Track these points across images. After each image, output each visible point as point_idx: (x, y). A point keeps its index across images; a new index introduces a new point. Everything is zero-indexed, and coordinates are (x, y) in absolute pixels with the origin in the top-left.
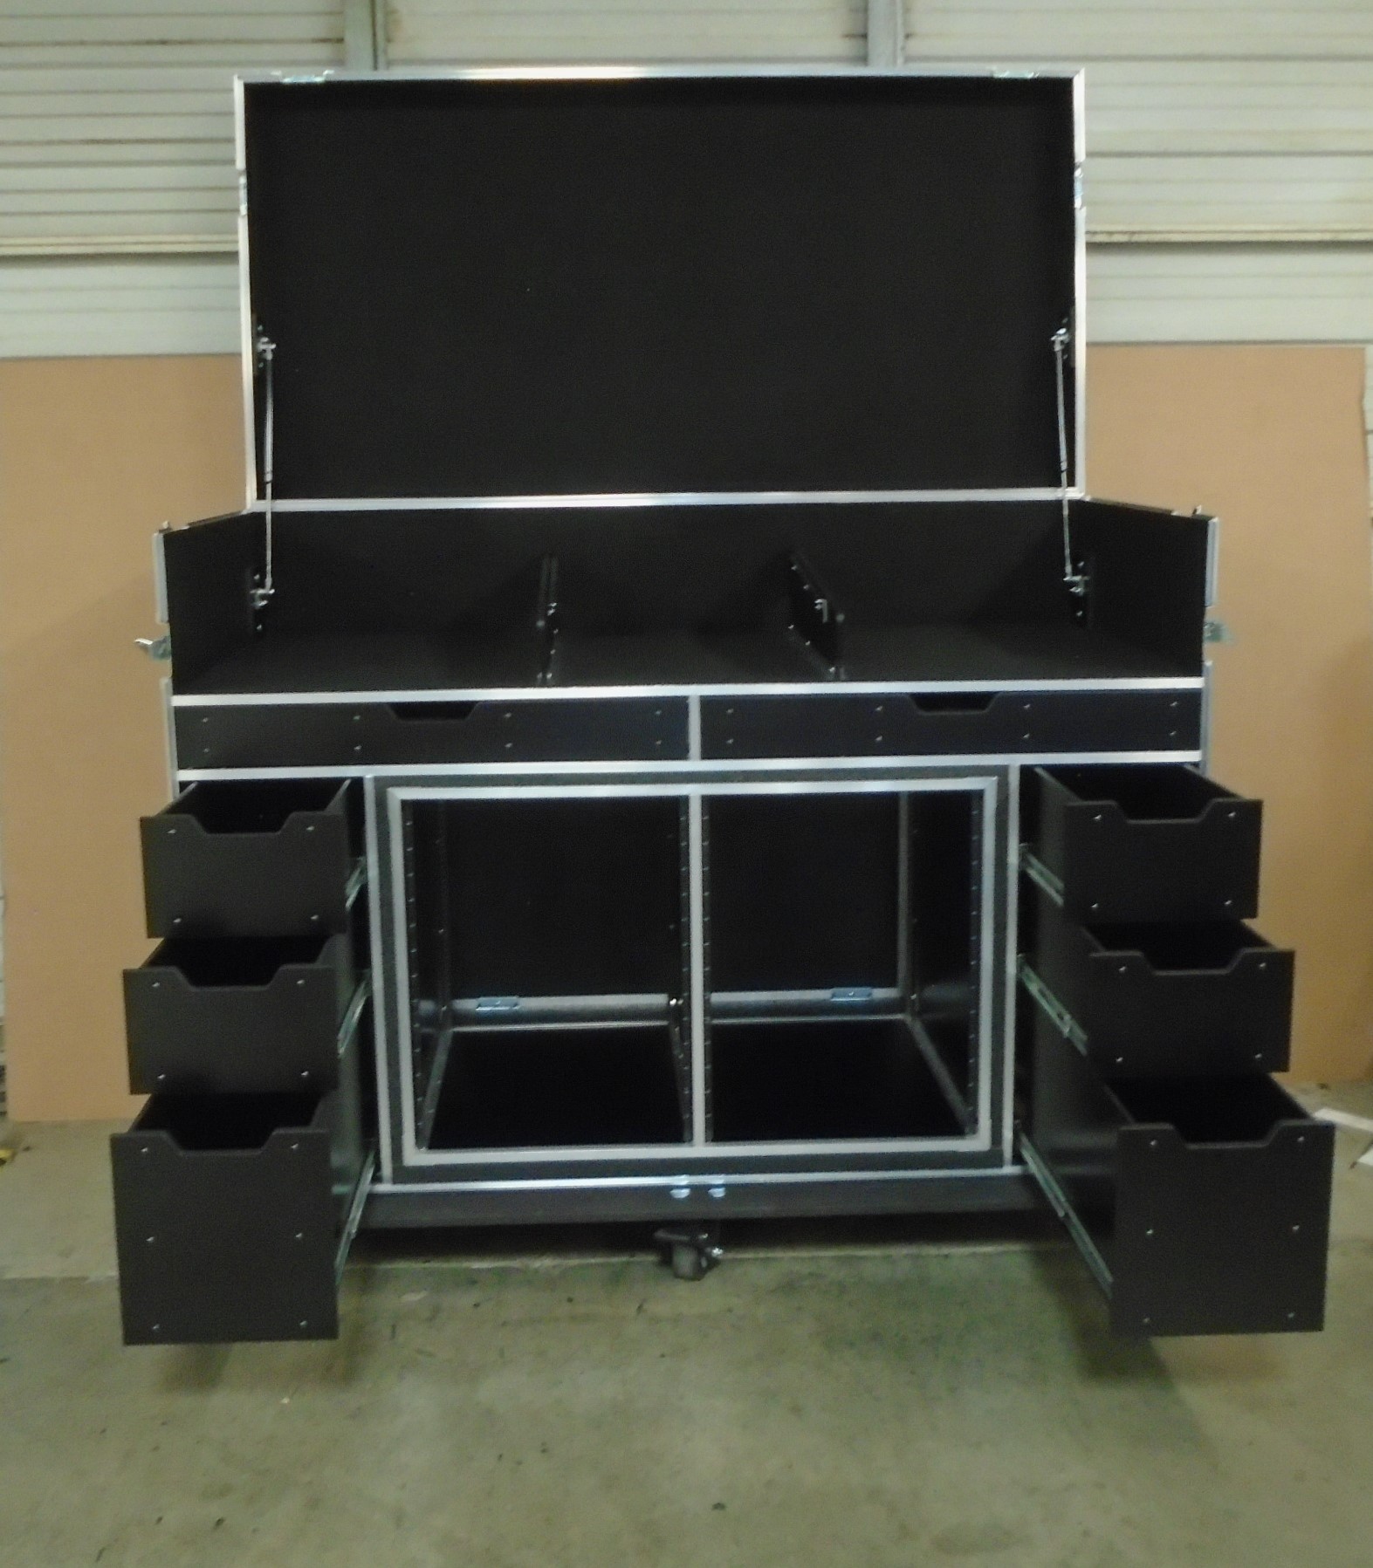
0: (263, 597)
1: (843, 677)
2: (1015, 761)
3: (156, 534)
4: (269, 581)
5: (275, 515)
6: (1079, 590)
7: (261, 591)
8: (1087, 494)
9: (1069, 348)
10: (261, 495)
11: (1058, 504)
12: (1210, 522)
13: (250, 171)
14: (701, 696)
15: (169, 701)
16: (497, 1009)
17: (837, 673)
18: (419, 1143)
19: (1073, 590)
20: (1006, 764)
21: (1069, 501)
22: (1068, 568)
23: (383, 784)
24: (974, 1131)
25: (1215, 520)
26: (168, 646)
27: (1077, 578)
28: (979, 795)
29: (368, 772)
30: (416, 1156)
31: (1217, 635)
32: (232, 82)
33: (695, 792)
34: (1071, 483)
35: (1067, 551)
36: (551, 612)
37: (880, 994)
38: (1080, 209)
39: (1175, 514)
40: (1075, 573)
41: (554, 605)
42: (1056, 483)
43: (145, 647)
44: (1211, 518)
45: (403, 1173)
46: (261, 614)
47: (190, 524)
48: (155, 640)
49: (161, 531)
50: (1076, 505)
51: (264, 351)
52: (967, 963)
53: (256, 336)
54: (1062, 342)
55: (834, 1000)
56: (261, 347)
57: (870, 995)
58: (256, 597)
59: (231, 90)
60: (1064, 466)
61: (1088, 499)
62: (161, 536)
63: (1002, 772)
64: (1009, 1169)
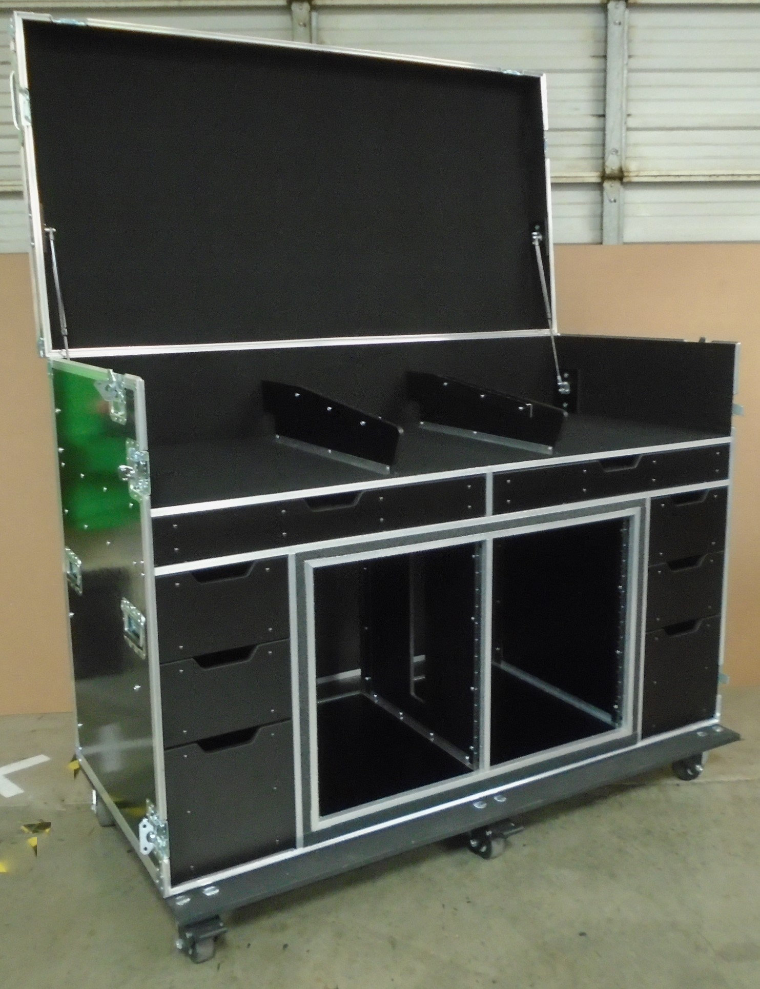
1: (557, 452)
2: (648, 496)
6: (567, 390)
8: (558, 332)
9: (544, 244)
12: (736, 345)
14: (493, 473)
15: (149, 513)
17: (554, 450)
18: (320, 813)
19: (560, 390)
20: (645, 497)
22: (559, 378)
23: (301, 558)
24: (621, 724)
25: (741, 344)
26: (148, 469)
27: (566, 383)
28: (629, 519)
29: (290, 551)
30: (319, 824)
33: (490, 537)
35: (557, 367)
38: (547, 159)
39: (686, 341)
40: (563, 380)
44: (737, 342)
45: (311, 837)
60: (549, 316)
63: (641, 503)
64: (641, 744)
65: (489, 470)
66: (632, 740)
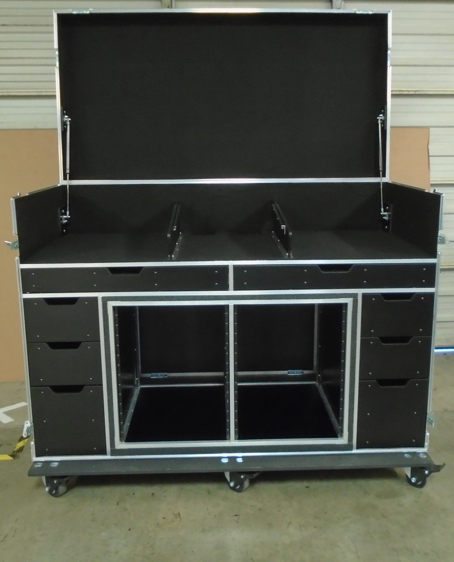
0: (66, 219)
1: (291, 257)
2: (360, 292)
3: (12, 199)
4: (68, 212)
5: (70, 186)
6: (386, 218)
7: (65, 217)
8: (390, 179)
9: (384, 122)
10: (65, 178)
11: (379, 183)
12: (442, 195)
13: (60, 49)
14: (234, 265)
15: (18, 266)
16: (159, 377)
17: (289, 256)
18: (121, 440)
19: (384, 217)
20: (357, 292)
21: (383, 183)
22: (382, 210)
23: (105, 300)
24: (342, 436)
25: (443, 195)
26: (17, 244)
27: (386, 213)
28: (346, 305)
29: (100, 295)
30: (120, 445)
31: (443, 241)
32: (52, 13)
33: (231, 303)
34: (384, 176)
35: (382, 202)
36: (175, 229)
37: (306, 372)
38: (389, 66)
39: (426, 191)
40: (384, 212)
41: (176, 227)
42: (378, 176)
43: (8, 244)
44: (442, 194)
45: (114, 452)
46: (65, 226)
47: (29, 193)
48: (13, 241)
49: (13, 198)
50: (386, 184)
51: (66, 121)
52: (340, 361)
53: (63, 114)
54: (381, 120)
55: (289, 374)
56: (65, 119)
57: (302, 373)
58: (63, 218)
59: (52, 16)
60: (381, 169)
61: (390, 182)
62: (14, 199)
63: (355, 296)
64: (355, 451)
65: (231, 263)
66: (349, 447)
